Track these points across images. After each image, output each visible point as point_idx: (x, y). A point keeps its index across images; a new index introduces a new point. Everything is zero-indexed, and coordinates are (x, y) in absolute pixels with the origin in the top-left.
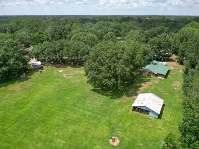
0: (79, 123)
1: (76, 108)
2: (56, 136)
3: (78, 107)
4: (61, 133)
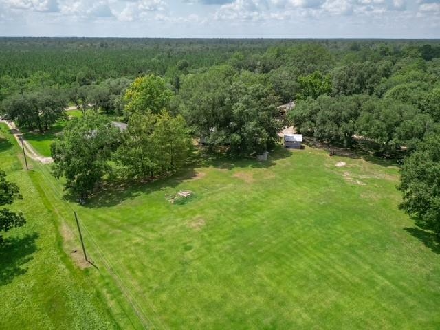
0: (353, 295)
1: (354, 257)
2: (296, 298)
3: (360, 257)
4: (306, 297)
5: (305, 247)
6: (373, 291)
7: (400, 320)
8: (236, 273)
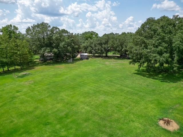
0: (113, 96)
1: (112, 84)
2: (82, 101)
3: (115, 83)
4: (87, 100)
5: (88, 83)
6: (123, 93)
7: (138, 101)
8: (47, 97)
